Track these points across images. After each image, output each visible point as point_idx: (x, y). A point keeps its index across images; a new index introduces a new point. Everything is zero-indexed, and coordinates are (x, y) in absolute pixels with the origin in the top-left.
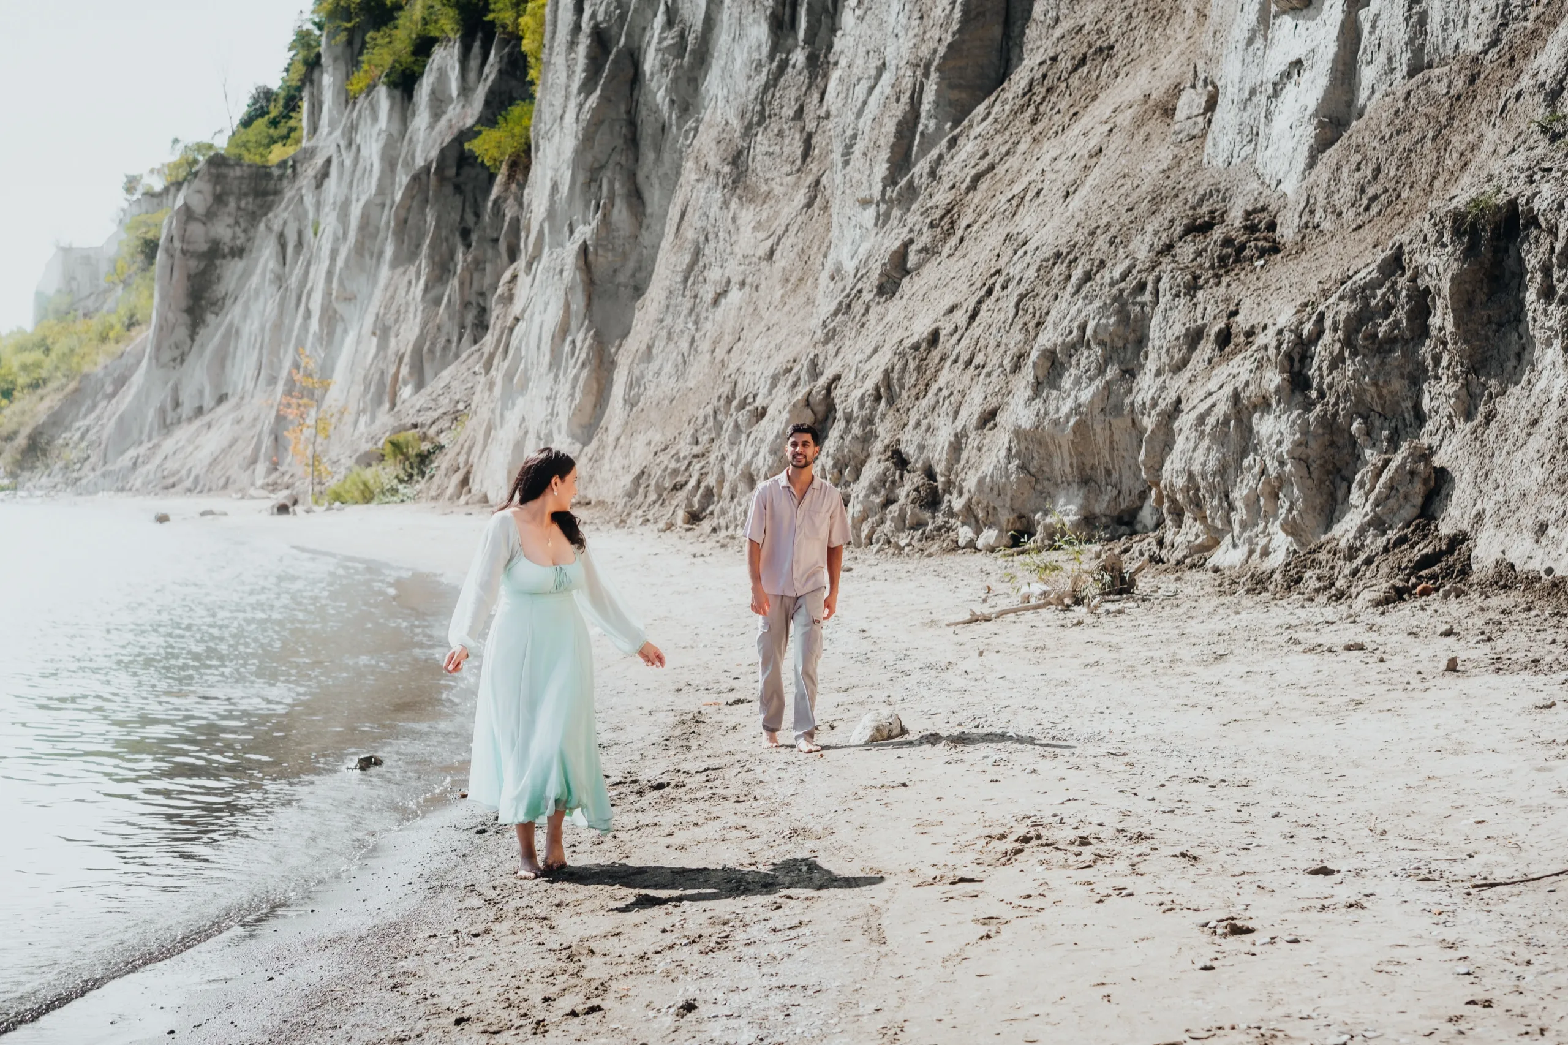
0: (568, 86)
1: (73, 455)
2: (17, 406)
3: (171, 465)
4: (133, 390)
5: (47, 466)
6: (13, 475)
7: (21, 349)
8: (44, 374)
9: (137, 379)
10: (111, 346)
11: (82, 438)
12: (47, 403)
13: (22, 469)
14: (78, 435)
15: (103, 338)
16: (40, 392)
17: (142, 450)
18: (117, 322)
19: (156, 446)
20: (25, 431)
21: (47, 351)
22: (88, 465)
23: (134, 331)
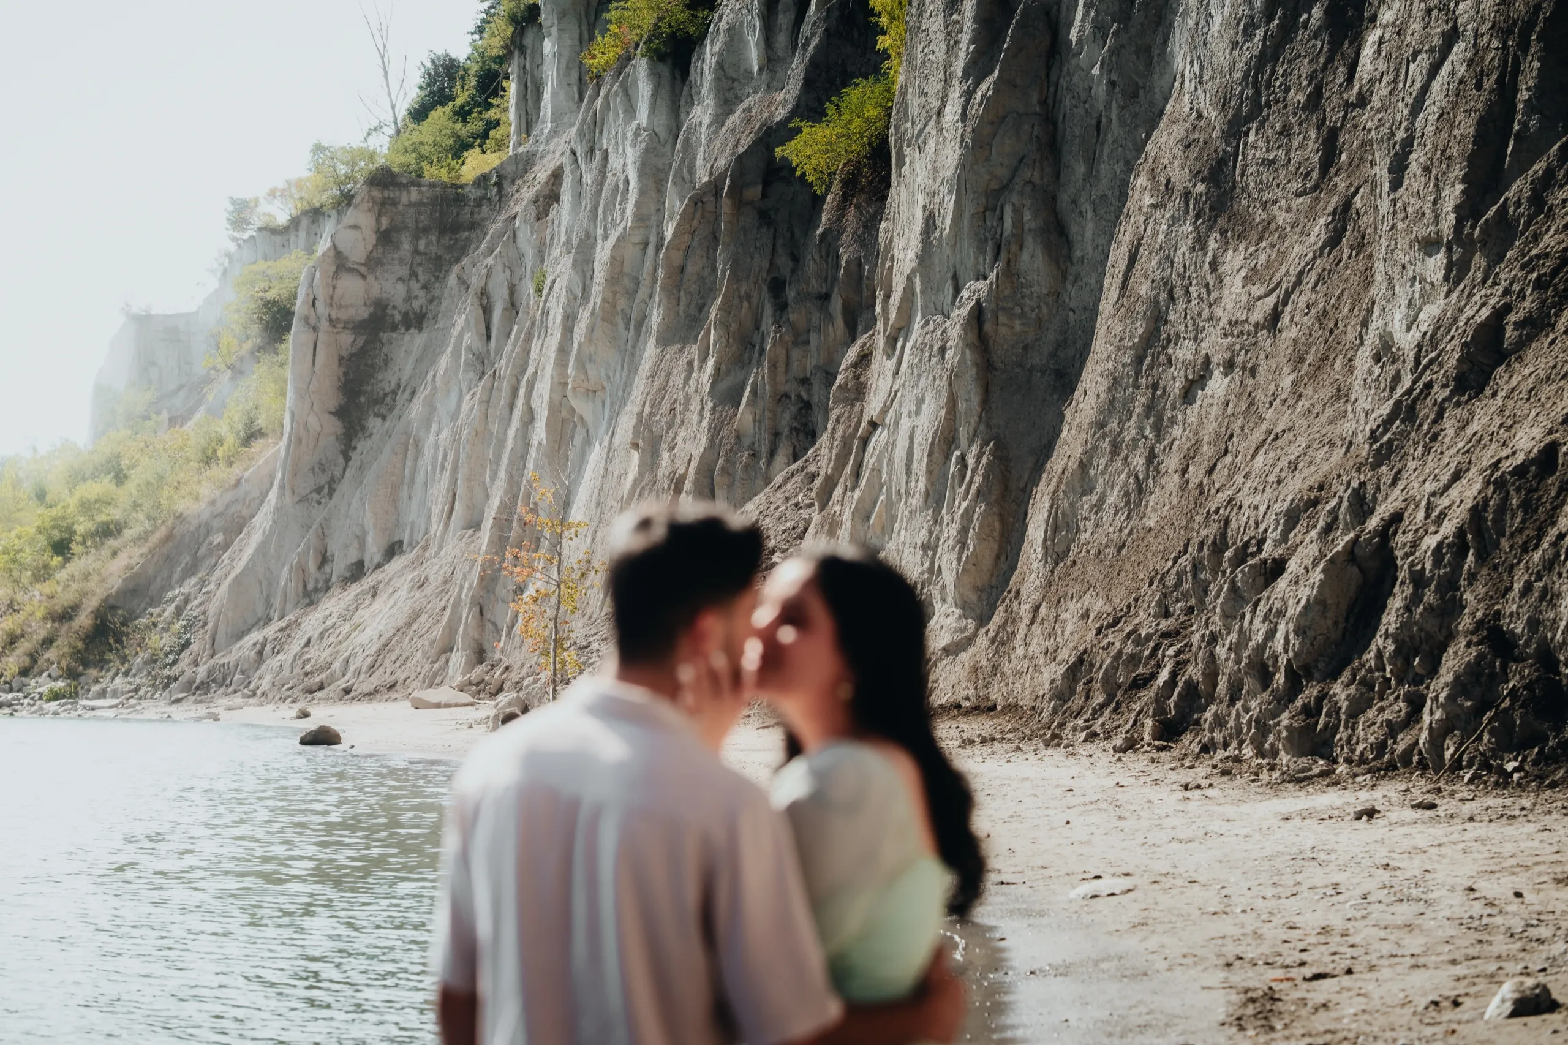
0: (948, 65)
1: (161, 641)
2: (75, 567)
3: (318, 654)
4: (256, 539)
5: (124, 659)
6: (71, 674)
7: (77, 477)
8: (116, 514)
9: (262, 521)
10: (219, 471)
11: (178, 612)
12: (122, 560)
13: (86, 664)
14: (171, 609)
15: (208, 459)
16: (112, 543)
17: (270, 631)
18: (228, 428)
19: (296, 624)
20: (92, 604)
21: (120, 478)
22: (186, 657)
23: (257, 445)
